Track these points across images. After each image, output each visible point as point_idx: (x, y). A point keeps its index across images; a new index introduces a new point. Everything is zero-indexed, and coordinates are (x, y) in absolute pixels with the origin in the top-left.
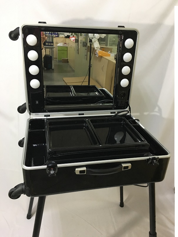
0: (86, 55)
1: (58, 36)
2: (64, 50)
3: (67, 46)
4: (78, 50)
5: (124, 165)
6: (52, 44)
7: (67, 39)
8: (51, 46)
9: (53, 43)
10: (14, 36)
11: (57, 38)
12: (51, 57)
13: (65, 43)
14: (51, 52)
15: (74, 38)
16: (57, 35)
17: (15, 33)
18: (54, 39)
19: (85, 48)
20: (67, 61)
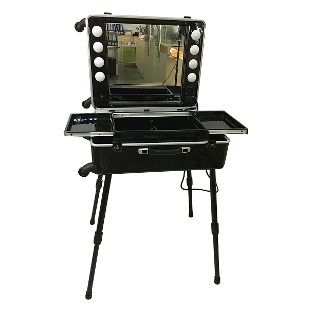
0: (158, 57)
1: (124, 34)
2: (131, 52)
3: (135, 46)
4: (148, 51)
5: (183, 148)
6: (116, 44)
7: (135, 37)
8: (115, 46)
9: (117, 42)
10: (79, 27)
11: (123, 37)
12: (115, 60)
13: (132, 43)
14: (115, 54)
15: (143, 36)
16: (122, 33)
17: (81, 24)
18: (119, 37)
19: (156, 47)
20: (135, 66)
